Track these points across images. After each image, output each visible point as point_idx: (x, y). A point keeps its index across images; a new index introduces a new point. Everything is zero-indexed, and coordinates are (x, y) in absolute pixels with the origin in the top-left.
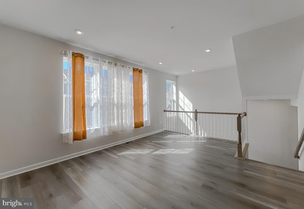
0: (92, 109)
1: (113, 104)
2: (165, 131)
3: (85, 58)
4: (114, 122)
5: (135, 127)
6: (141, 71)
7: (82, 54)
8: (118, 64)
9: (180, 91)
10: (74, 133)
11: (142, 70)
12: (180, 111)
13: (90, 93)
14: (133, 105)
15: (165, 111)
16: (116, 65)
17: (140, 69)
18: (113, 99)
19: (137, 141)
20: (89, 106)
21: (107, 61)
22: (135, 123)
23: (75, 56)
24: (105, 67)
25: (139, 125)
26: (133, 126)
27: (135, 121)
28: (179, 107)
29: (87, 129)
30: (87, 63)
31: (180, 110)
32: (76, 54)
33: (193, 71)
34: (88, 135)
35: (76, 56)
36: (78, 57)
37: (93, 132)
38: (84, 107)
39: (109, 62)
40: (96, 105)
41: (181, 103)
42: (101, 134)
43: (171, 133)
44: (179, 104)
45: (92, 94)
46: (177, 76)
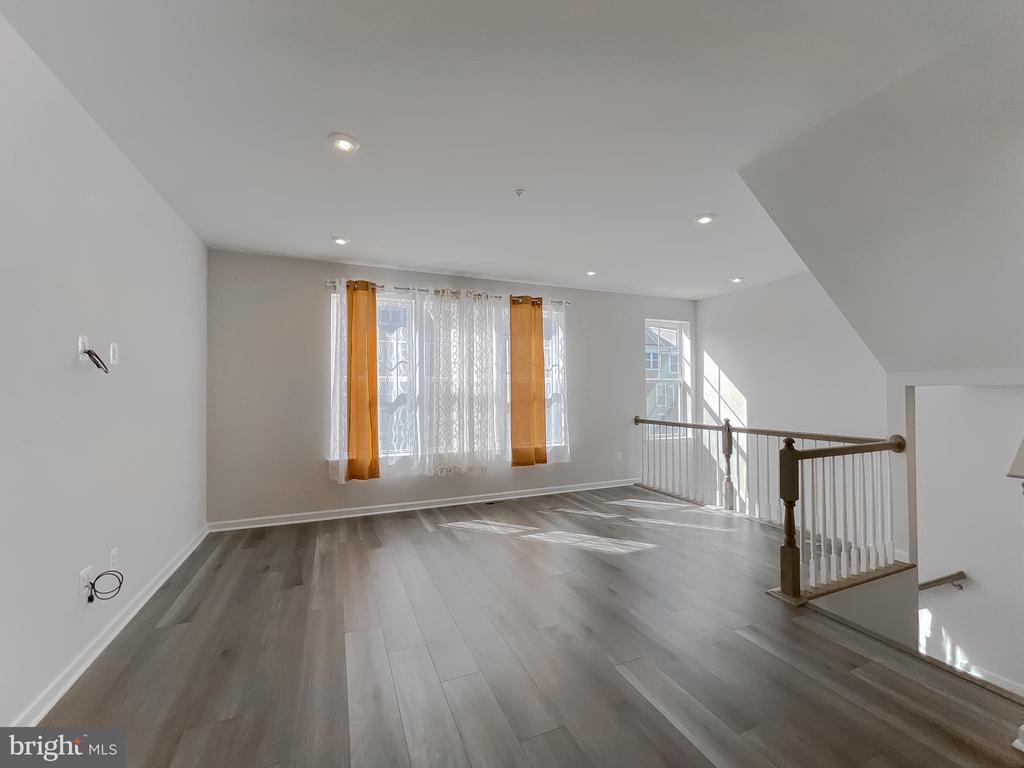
0: (391, 408)
1: (448, 397)
2: (635, 485)
3: (378, 289)
4: (449, 443)
5: (516, 463)
6: (537, 303)
7: (367, 283)
8: (463, 292)
9: (705, 354)
10: (351, 463)
11: (540, 299)
12: (705, 423)
13: (387, 370)
14: (509, 401)
15: (637, 421)
16: (456, 294)
17: (534, 296)
18: (448, 384)
19: (521, 502)
20: (386, 403)
21: (432, 290)
22: (515, 451)
23: (353, 287)
24: (428, 304)
25: (527, 458)
26: (509, 458)
27: (515, 447)
28: (705, 410)
29: (380, 456)
30: (383, 300)
31: (707, 420)
32: (356, 282)
33: (737, 280)
34: (382, 469)
35: (355, 289)
36: (361, 290)
37: (395, 465)
38: (373, 404)
39: (437, 292)
40: (402, 399)
41: (709, 396)
42: (415, 470)
43: (648, 495)
44: (705, 397)
45: (394, 373)
46: (695, 302)
